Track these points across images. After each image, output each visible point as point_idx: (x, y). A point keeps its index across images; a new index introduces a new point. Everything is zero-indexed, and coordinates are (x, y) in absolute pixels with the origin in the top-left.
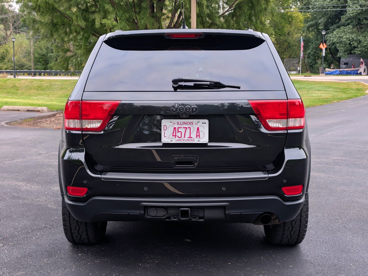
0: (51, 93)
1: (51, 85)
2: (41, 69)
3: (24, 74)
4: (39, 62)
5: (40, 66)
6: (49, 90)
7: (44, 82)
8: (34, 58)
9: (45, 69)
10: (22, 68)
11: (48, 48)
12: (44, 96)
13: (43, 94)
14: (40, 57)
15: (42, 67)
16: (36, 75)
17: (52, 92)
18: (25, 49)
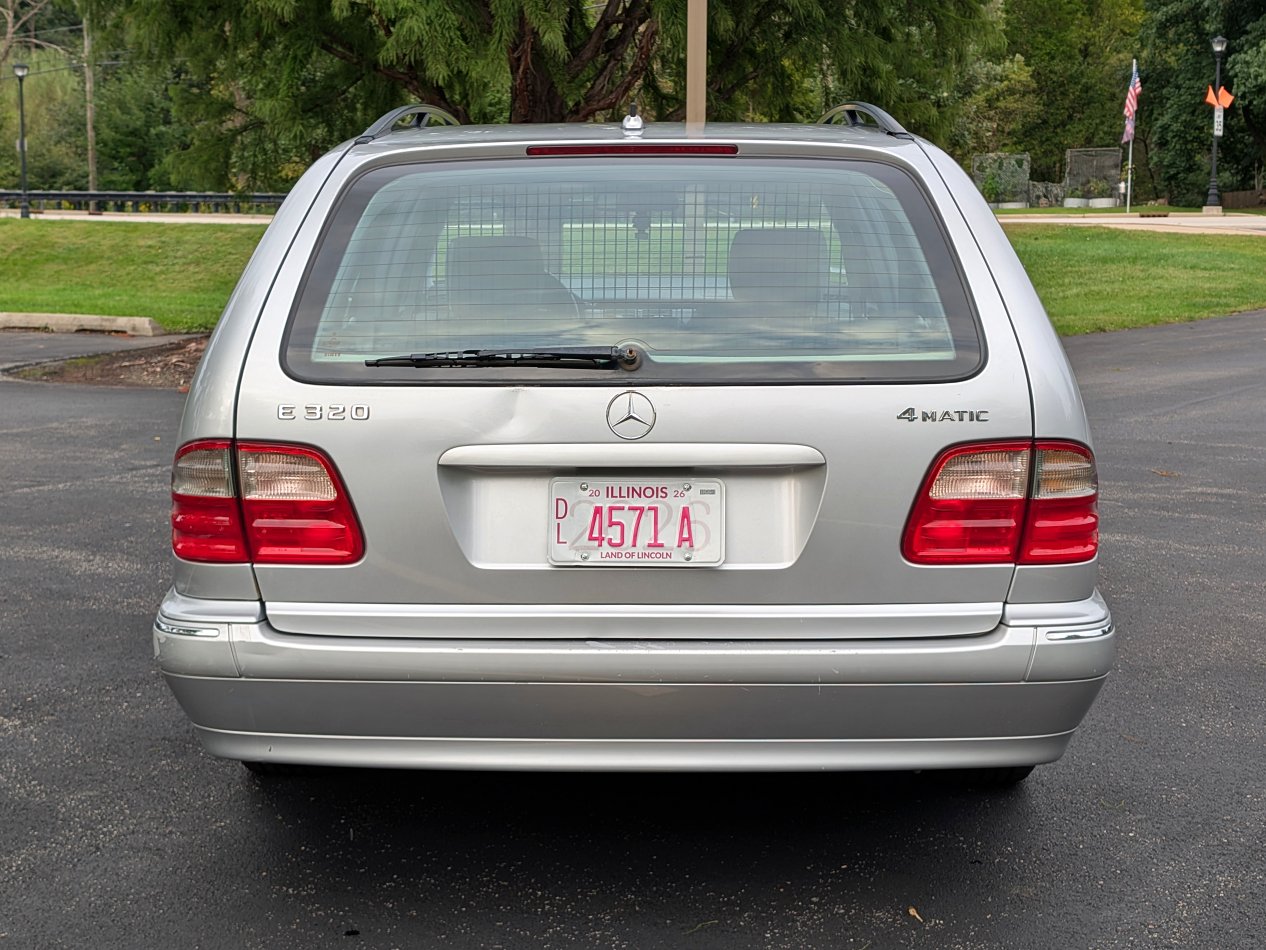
0: (161, 273)
1: (163, 242)
2: (124, 186)
3: (59, 207)
4: (114, 158)
5: (123, 176)
6: (155, 262)
7: (138, 233)
8: (97, 143)
10: (52, 180)
15: (127, 178)
16: (106, 210)
17: (168, 269)
18: (64, 110)
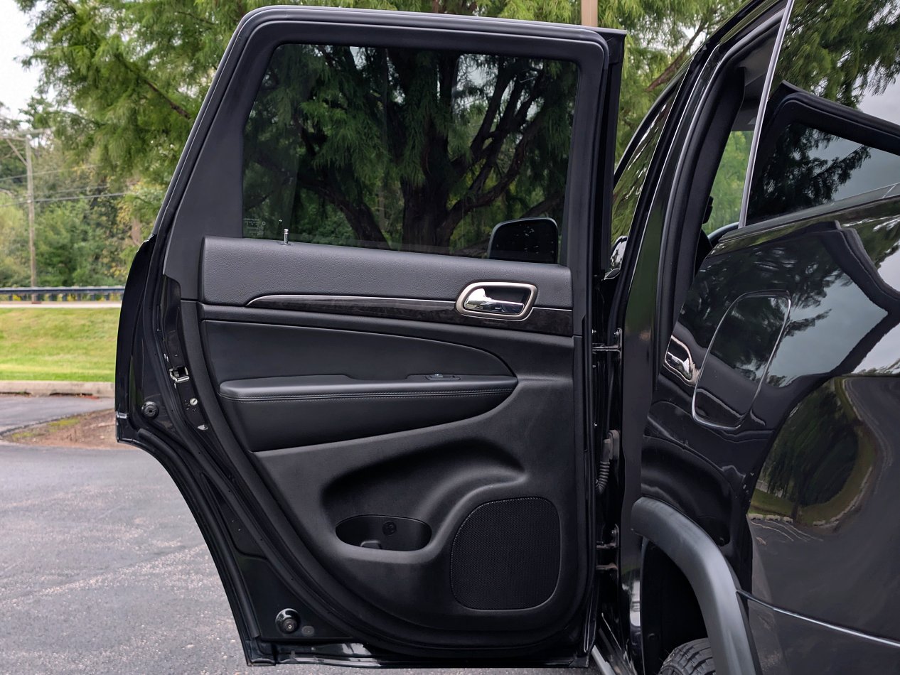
0: (92, 344)
1: (92, 322)
2: (55, 284)
3: (11, 299)
4: (49, 265)
5: (54, 276)
6: (87, 337)
7: (74, 316)
8: (37, 255)
9: (65, 283)
10: (5, 281)
11: (75, 227)
12: (76, 355)
13: (71, 349)
14: (54, 253)
15: (57, 278)
16: (43, 300)
17: (97, 341)
18: (13, 233)
